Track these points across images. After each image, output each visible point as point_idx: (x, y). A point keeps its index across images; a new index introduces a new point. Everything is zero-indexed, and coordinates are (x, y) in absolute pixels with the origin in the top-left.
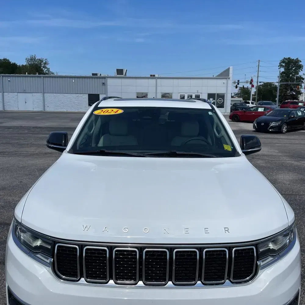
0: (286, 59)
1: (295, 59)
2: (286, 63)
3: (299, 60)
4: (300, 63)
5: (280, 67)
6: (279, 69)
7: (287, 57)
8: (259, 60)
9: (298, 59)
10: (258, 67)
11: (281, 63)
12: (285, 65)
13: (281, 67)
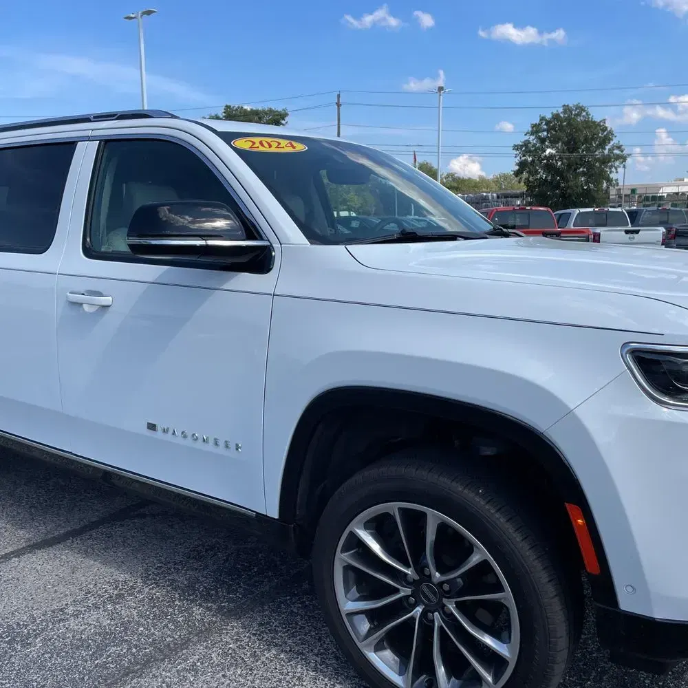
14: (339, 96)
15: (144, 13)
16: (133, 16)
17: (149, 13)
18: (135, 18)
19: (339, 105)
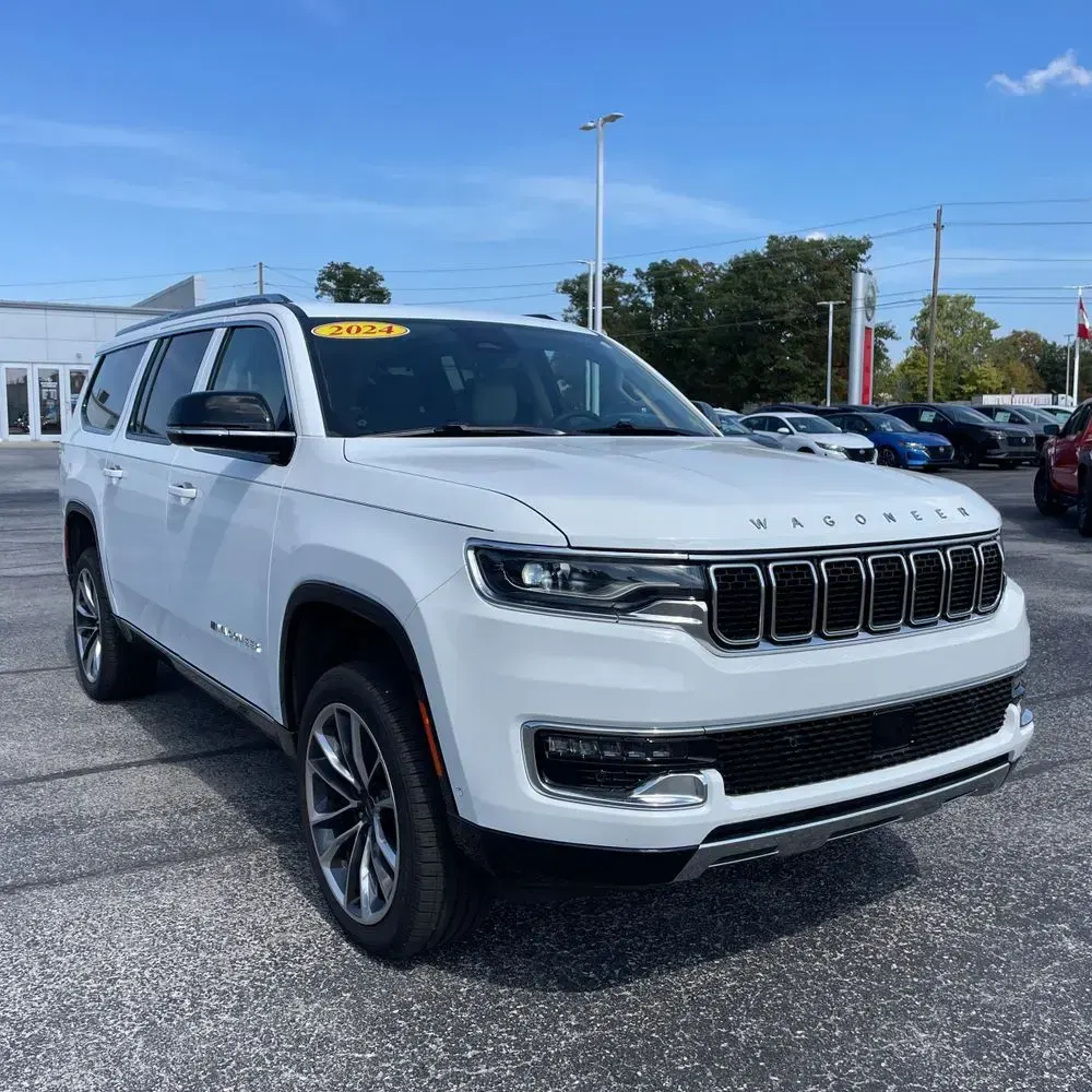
0: (337, 267)
1: (364, 269)
2: (338, 282)
3: (375, 274)
4: (382, 285)
5: (320, 291)
6: (317, 297)
7: (339, 261)
8: (261, 264)
9: (374, 270)
10: (258, 285)
11: (323, 279)
12: (334, 287)
13: (323, 294)
14: (940, 213)
15: (605, 120)
16: (591, 124)
17: (613, 118)
18: (595, 127)
19: (938, 227)
